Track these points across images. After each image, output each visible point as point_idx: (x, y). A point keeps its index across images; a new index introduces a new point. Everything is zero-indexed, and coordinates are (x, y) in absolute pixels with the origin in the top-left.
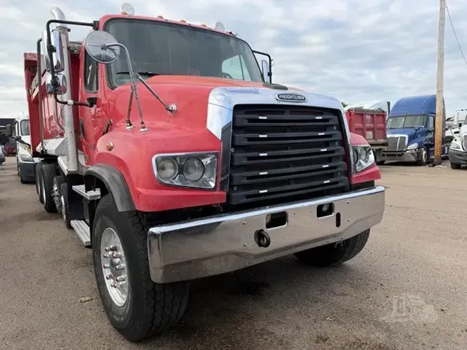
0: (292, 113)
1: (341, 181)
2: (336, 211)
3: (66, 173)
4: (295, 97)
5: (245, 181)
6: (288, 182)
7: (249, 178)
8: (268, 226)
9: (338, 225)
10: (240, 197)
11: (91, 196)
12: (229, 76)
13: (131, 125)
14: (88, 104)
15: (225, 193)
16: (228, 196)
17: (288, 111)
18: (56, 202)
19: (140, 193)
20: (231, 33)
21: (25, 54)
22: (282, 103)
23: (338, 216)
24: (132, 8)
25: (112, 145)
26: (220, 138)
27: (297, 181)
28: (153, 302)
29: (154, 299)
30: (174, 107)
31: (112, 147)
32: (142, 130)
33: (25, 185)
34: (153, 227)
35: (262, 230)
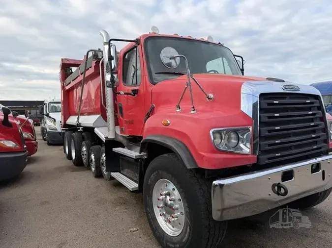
0: (291, 98)
1: (323, 147)
2: (322, 168)
3: (104, 140)
4: (293, 87)
5: (267, 148)
6: (290, 148)
7: (269, 145)
8: (283, 180)
9: (323, 179)
10: (264, 159)
11: (136, 156)
12: (217, 72)
13: (180, 108)
14: (132, 93)
15: (256, 156)
16: (258, 159)
17: (288, 97)
18: (83, 159)
19: (204, 156)
20: (220, 43)
21: (62, 59)
22: (288, 92)
23: (323, 172)
24: (158, 29)
25: (169, 122)
26: (251, 117)
27: (297, 147)
28: (208, 233)
29: (209, 232)
30: (211, 96)
31: (169, 124)
32: (192, 112)
33: (51, 147)
34: (215, 180)
35: (279, 183)
